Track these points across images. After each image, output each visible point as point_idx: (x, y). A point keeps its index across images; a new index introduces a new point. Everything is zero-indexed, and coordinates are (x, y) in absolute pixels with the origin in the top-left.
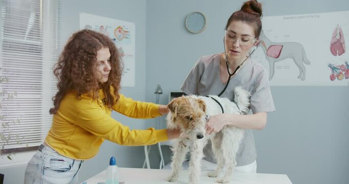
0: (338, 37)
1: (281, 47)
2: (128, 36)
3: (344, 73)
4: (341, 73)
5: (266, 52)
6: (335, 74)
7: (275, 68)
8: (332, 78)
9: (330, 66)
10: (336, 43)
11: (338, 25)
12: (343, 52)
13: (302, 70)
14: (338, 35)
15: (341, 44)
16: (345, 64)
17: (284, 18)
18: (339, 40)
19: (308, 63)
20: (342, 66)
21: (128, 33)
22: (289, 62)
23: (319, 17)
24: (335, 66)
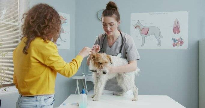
0: (177, 24)
1: (148, 29)
2: (66, 22)
3: (179, 43)
4: (178, 43)
5: (140, 31)
6: (175, 43)
7: (145, 40)
8: (174, 45)
9: (173, 39)
10: (175, 27)
11: (177, 19)
12: (179, 32)
13: (159, 41)
14: (177, 23)
15: (178, 28)
16: (180, 38)
17: (150, 14)
18: (177, 26)
19: (162, 38)
20: (179, 39)
21: (66, 20)
22: (153, 37)
23: (167, 14)
24: (175, 39)
